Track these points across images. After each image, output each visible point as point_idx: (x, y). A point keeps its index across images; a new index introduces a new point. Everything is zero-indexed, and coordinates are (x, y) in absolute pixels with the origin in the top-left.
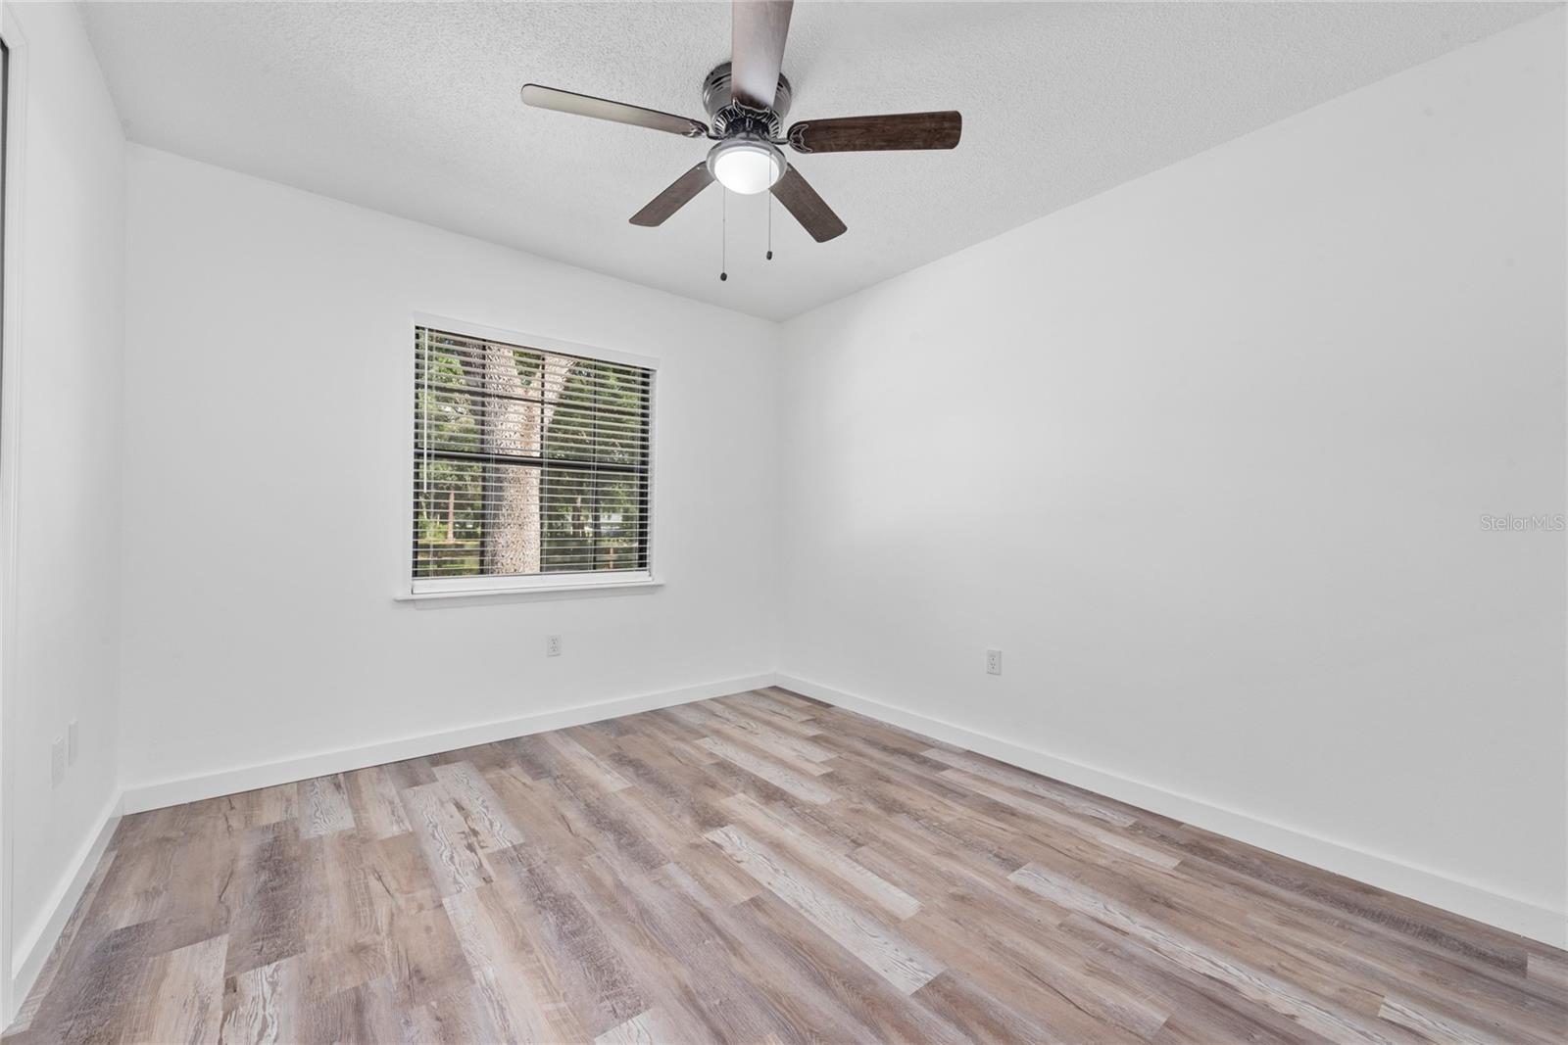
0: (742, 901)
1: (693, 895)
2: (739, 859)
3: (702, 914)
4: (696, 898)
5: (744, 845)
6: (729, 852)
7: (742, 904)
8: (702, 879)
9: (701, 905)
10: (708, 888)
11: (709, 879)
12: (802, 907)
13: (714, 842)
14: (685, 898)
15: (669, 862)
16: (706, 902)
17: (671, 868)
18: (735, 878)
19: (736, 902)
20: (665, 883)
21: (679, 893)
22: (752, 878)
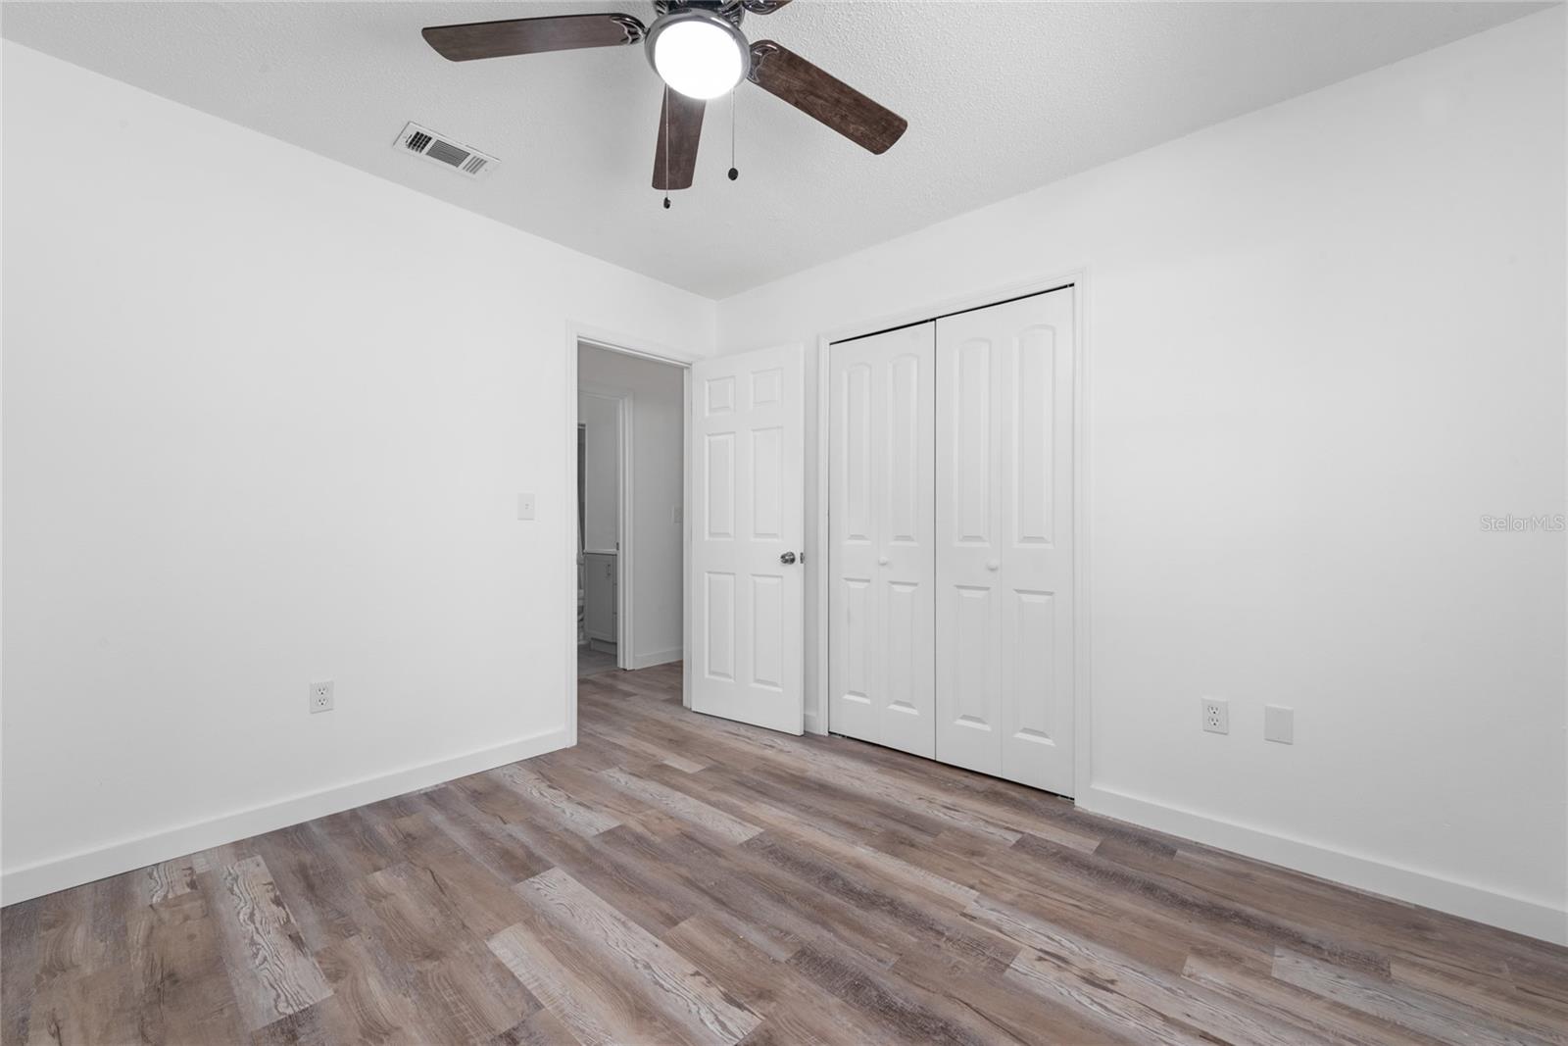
0: (687, 921)
1: (741, 923)
2: (697, 977)
3: (724, 904)
4: (734, 918)
5: (694, 1009)
6: (713, 991)
7: (686, 918)
8: (736, 942)
9: (728, 913)
10: (727, 932)
11: (729, 943)
12: (623, 923)
13: (740, 1006)
14: (747, 918)
15: (787, 962)
16: (723, 916)
17: (783, 955)
18: (698, 949)
19: (693, 919)
20: (776, 933)
21: (756, 923)
22: (677, 950)
